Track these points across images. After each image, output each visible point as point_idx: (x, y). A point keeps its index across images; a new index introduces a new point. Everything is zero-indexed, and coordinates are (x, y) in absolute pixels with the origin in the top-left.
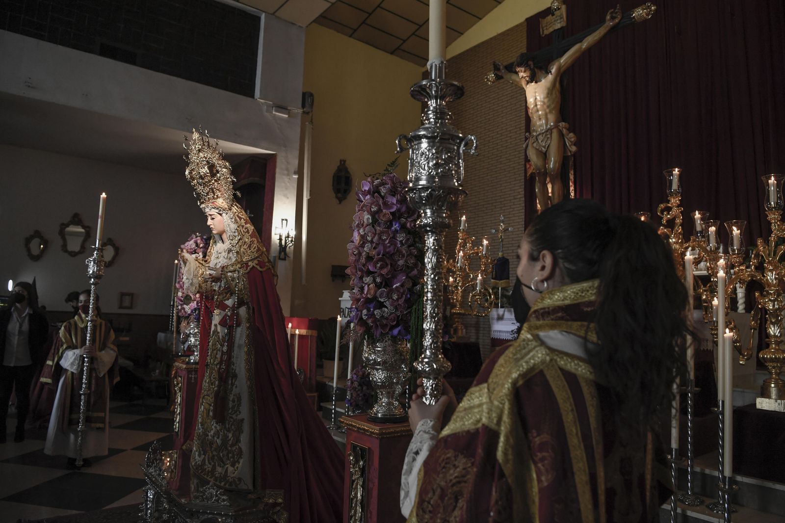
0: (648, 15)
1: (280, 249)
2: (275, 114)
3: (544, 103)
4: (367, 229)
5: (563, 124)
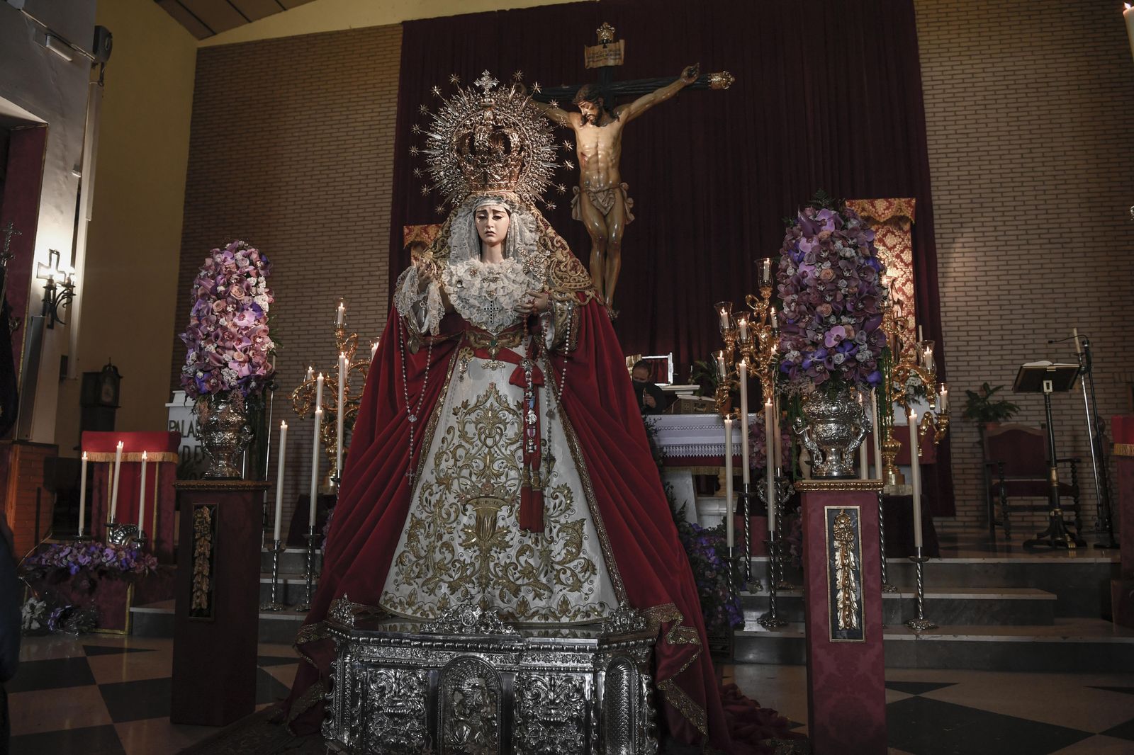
0: (726, 85)
1: (45, 306)
2: (49, 49)
3: (608, 154)
4: (841, 263)
5: (625, 185)
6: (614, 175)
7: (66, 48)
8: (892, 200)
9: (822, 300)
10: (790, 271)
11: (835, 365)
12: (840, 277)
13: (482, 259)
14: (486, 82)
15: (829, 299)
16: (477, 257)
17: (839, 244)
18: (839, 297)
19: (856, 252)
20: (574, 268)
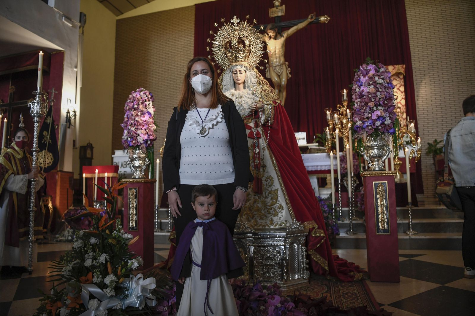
0: (326, 21)
1: (66, 120)
2: (64, 22)
3: (280, 51)
4: (378, 86)
5: (287, 63)
6: (282, 59)
7: (70, 21)
8: (395, 66)
9: (371, 101)
10: (357, 90)
11: (376, 126)
12: (378, 91)
13: (235, 90)
14: (235, 20)
15: (373, 100)
16: (234, 89)
17: (377, 78)
18: (377, 99)
19: (384, 81)
20: (272, 92)
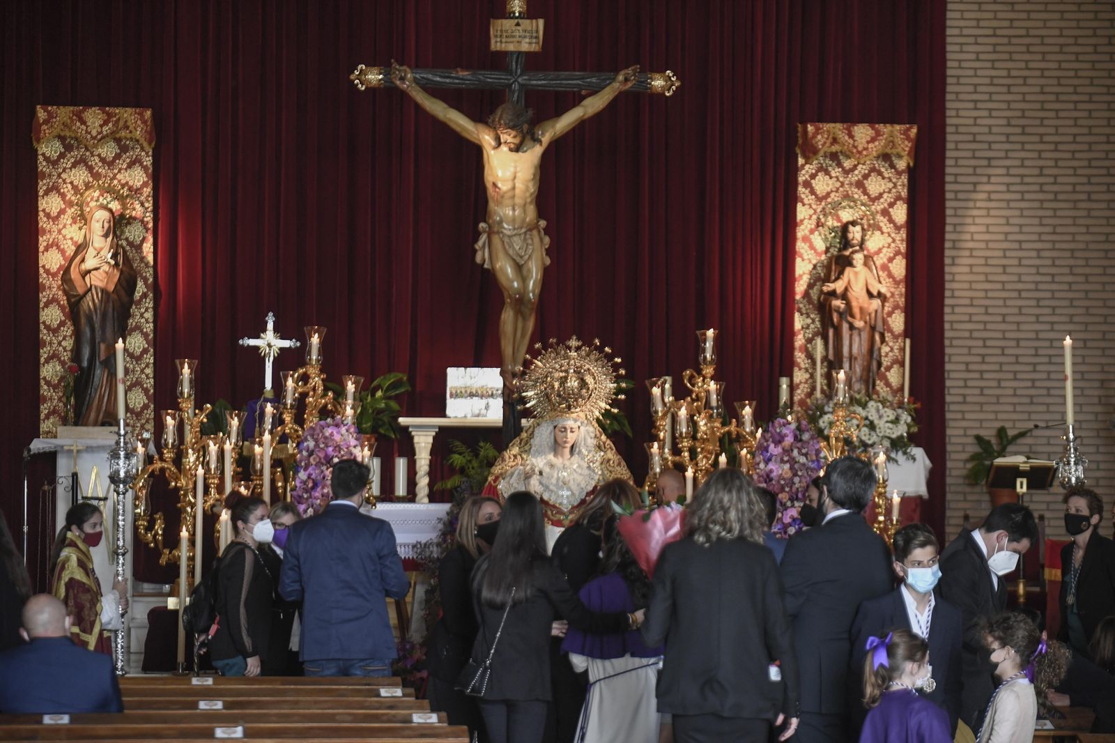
0: (670, 92)
3: (527, 188)
5: (543, 223)
6: (531, 212)
8: (881, 127)
9: (782, 490)
12: (795, 475)
13: (555, 455)
14: (574, 343)
15: (787, 489)
16: (552, 454)
18: (794, 490)
20: (619, 464)
